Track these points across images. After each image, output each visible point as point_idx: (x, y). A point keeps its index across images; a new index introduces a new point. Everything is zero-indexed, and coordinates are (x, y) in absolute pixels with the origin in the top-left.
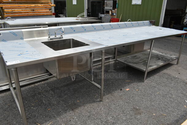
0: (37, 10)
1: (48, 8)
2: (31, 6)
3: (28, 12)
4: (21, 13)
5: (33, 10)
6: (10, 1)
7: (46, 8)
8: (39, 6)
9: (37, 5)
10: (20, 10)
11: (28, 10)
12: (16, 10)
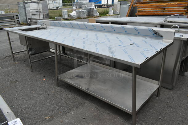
0: (168, 9)
1: (182, 6)
2: (163, 4)
3: (157, 11)
4: (150, 11)
5: (164, 9)
6: (148, 1)
7: (180, 6)
8: (172, 4)
9: (169, 3)
10: (149, 9)
11: (158, 9)
12: (146, 9)
